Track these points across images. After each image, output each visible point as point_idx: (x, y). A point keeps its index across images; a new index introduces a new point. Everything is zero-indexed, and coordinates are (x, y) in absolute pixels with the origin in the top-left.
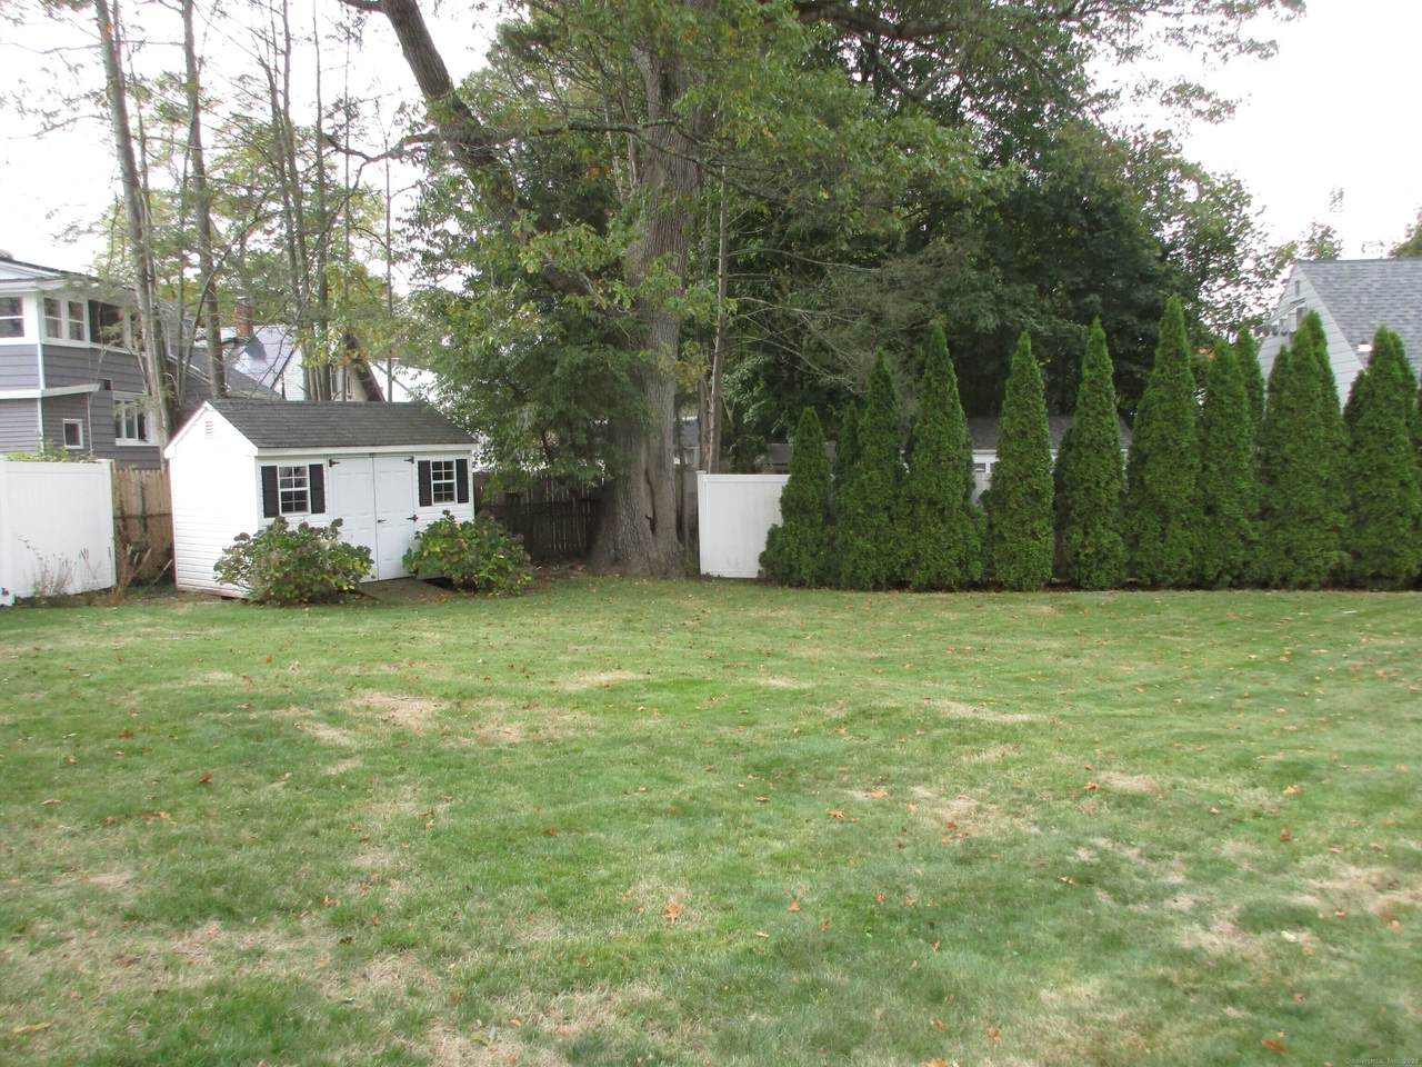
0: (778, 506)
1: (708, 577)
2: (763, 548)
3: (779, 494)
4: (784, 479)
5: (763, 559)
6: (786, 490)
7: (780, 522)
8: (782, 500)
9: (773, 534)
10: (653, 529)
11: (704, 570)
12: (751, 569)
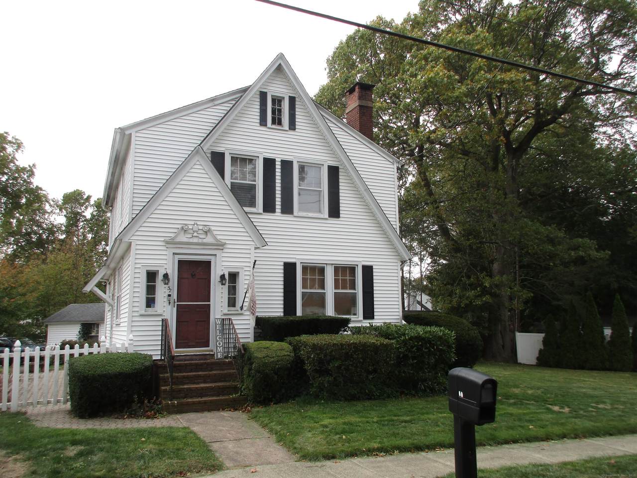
0: (542, 343)
1: (520, 364)
2: (538, 356)
3: (542, 339)
4: (543, 335)
5: (538, 359)
6: (544, 338)
7: (542, 347)
8: (543, 341)
9: (540, 351)
10: (503, 348)
11: (519, 362)
12: (534, 361)
